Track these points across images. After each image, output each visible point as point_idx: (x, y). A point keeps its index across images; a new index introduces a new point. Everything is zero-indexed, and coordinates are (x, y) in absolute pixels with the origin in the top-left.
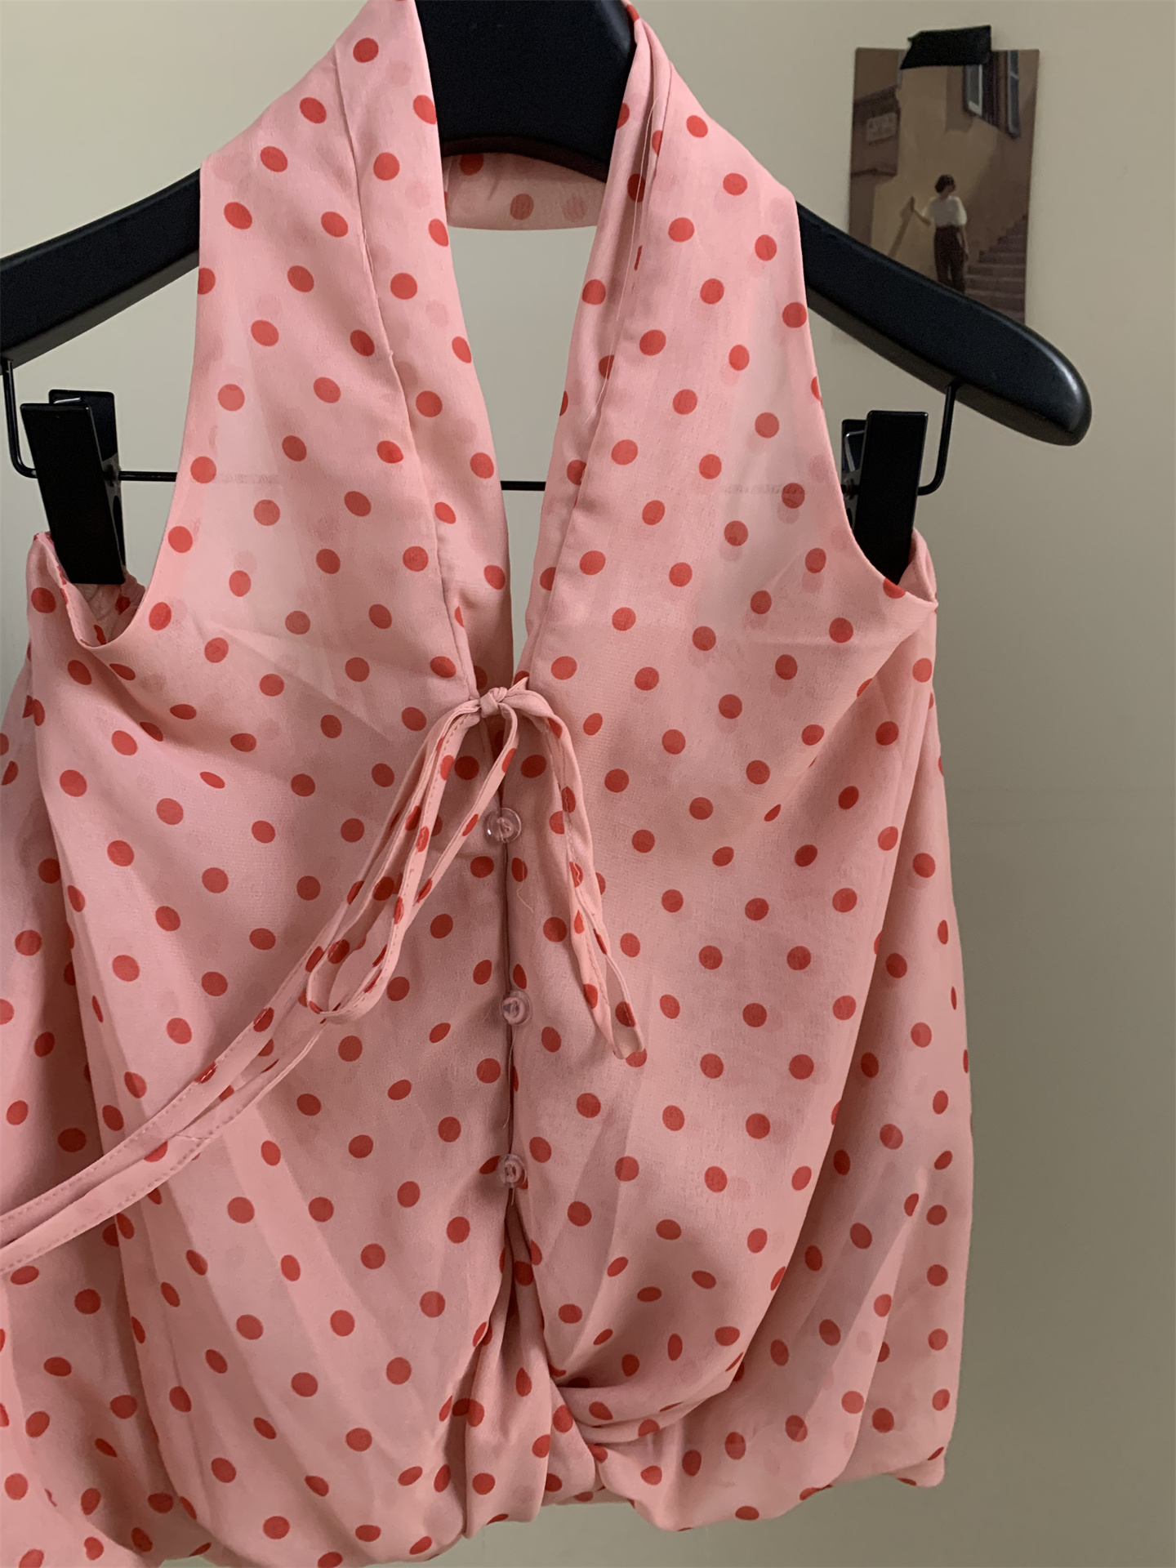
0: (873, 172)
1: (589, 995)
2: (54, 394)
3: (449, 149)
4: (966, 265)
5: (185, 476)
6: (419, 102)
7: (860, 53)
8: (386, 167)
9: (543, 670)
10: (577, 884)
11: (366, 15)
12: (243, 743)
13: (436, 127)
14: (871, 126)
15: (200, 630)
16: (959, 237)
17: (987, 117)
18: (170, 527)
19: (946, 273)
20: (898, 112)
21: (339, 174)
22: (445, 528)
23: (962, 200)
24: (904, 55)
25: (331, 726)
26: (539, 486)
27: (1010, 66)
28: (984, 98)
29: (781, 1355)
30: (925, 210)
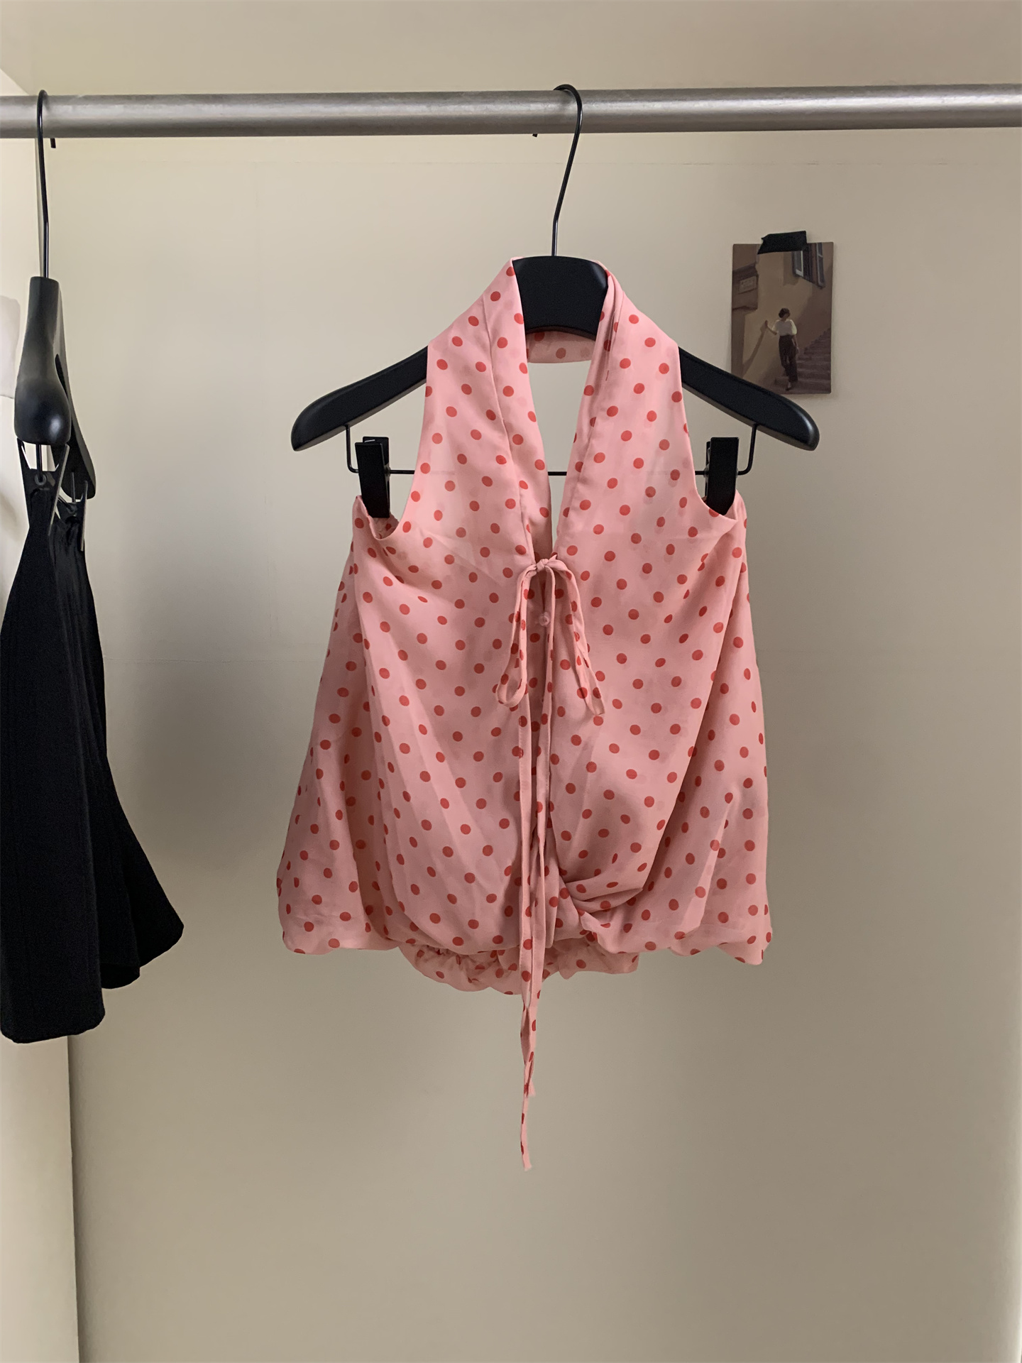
0: (744, 307)
1: (582, 693)
2: (365, 438)
3: (528, 331)
4: (797, 356)
5: (418, 472)
6: (517, 317)
7: (736, 248)
8: (502, 343)
9: (563, 552)
10: (577, 641)
11: (496, 281)
12: (437, 585)
13: (523, 325)
14: (743, 283)
15: (422, 534)
16: (793, 340)
17: (806, 278)
18: (412, 491)
19: (786, 359)
20: (757, 276)
21: (483, 347)
22: (523, 491)
23: (794, 321)
24: (760, 246)
25: (473, 577)
26: (564, 474)
27: (817, 251)
28: (804, 268)
29: (668, 873)
30: (774, 327)
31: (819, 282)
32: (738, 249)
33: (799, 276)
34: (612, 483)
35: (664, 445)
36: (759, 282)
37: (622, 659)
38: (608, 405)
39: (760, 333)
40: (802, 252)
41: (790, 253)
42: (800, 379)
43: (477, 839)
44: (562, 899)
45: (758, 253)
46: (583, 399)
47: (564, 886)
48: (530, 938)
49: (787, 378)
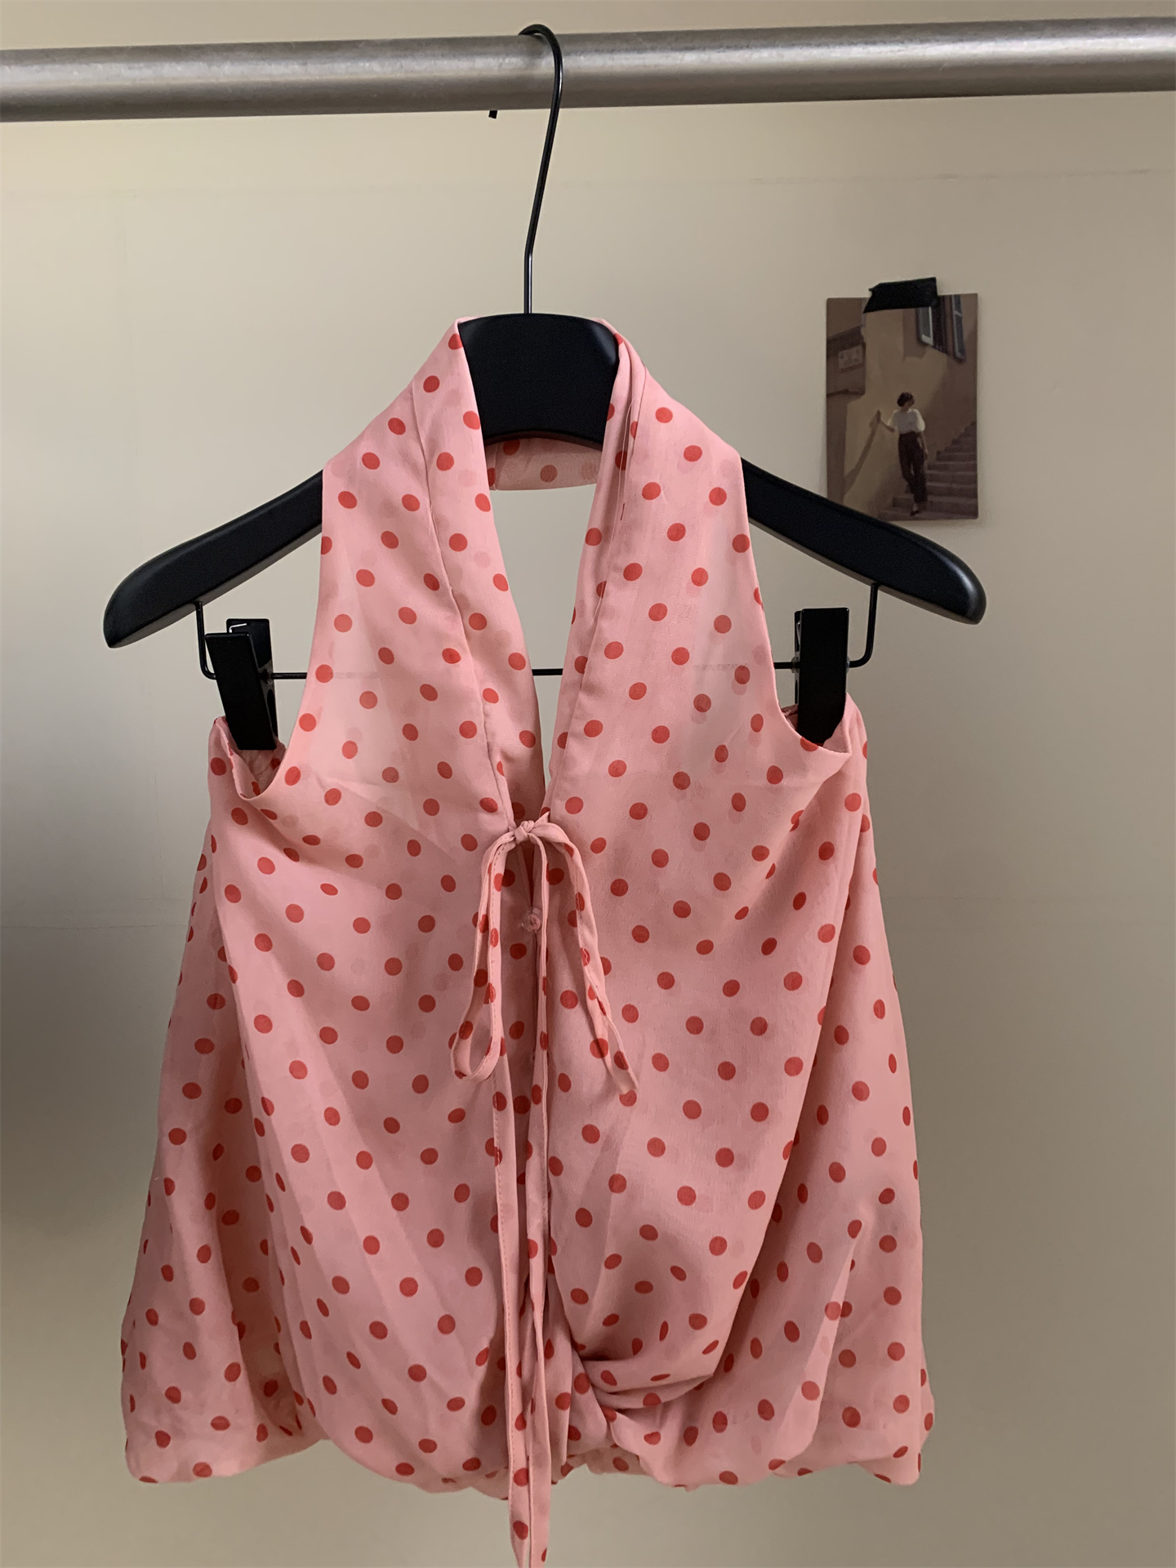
0: (846, 392)
1: (599, 1048)
2: (230, 622)
3: (489, 441)
4: (926, 463)
5: (312, 676)
6: (467, 418)
7: (831, 303)
8: (445, 462)
9: (559, 807)
10: (586, 963)
11: (433, 359)
12: (354, 861)
13: (480, 431)
14: (842, 357)
15: (321, 783)
16: (919, 440)
17: (937, 347)
18: (301, 714)
19: (910, 467)
20: (864, 345)
21: (414, 468)
22: (490, 706)
23: (920, 411)
24: (867, 301)
25: (414, 848)
26: (559, 672)
27: (954, 306)
28: (934, 332)
29: (756, 1349)
30: (890, 419)
31: (958, 354)
32: (834, 306)
33: (925, 345)
34: (638, 691)
35: (722, 624)
36: (867, 353)
37: (666, 981)
38: (624, 562)
39: (868, 431)
40: (930, 309)
41: (912, 311)
42: (930, 498)
43: (428, 1305)
44: (577, 1395)
45: (864, 312)
46: (584, 552)
47: (580, 1369)
48: (524, 1465)
49: (911, 496)
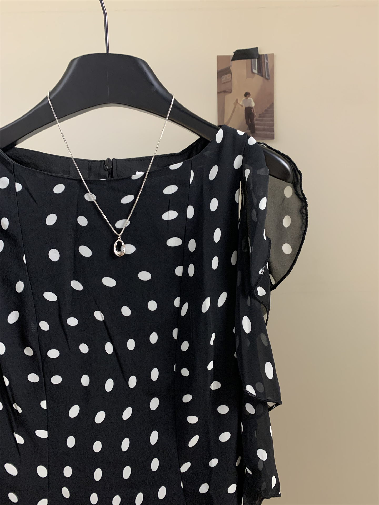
0: (225, 92)
4: (255, 119)
7: (218, 57)
16: (252, 110)
17: (259, 74)
19: (249, 120)
20: (231, 74)
23: (252, 98)
24: (232, 57)
27: (265, 59)
28: (258, 68)
30: (241, 102)
31: (267, 77)
32: (220, 59)
33: (254, 73)
36: (233, 77)
40: (256, 60)
41: (249, 60)
42: (256, 132)
45: (231, 61)
49: (249, 131)
